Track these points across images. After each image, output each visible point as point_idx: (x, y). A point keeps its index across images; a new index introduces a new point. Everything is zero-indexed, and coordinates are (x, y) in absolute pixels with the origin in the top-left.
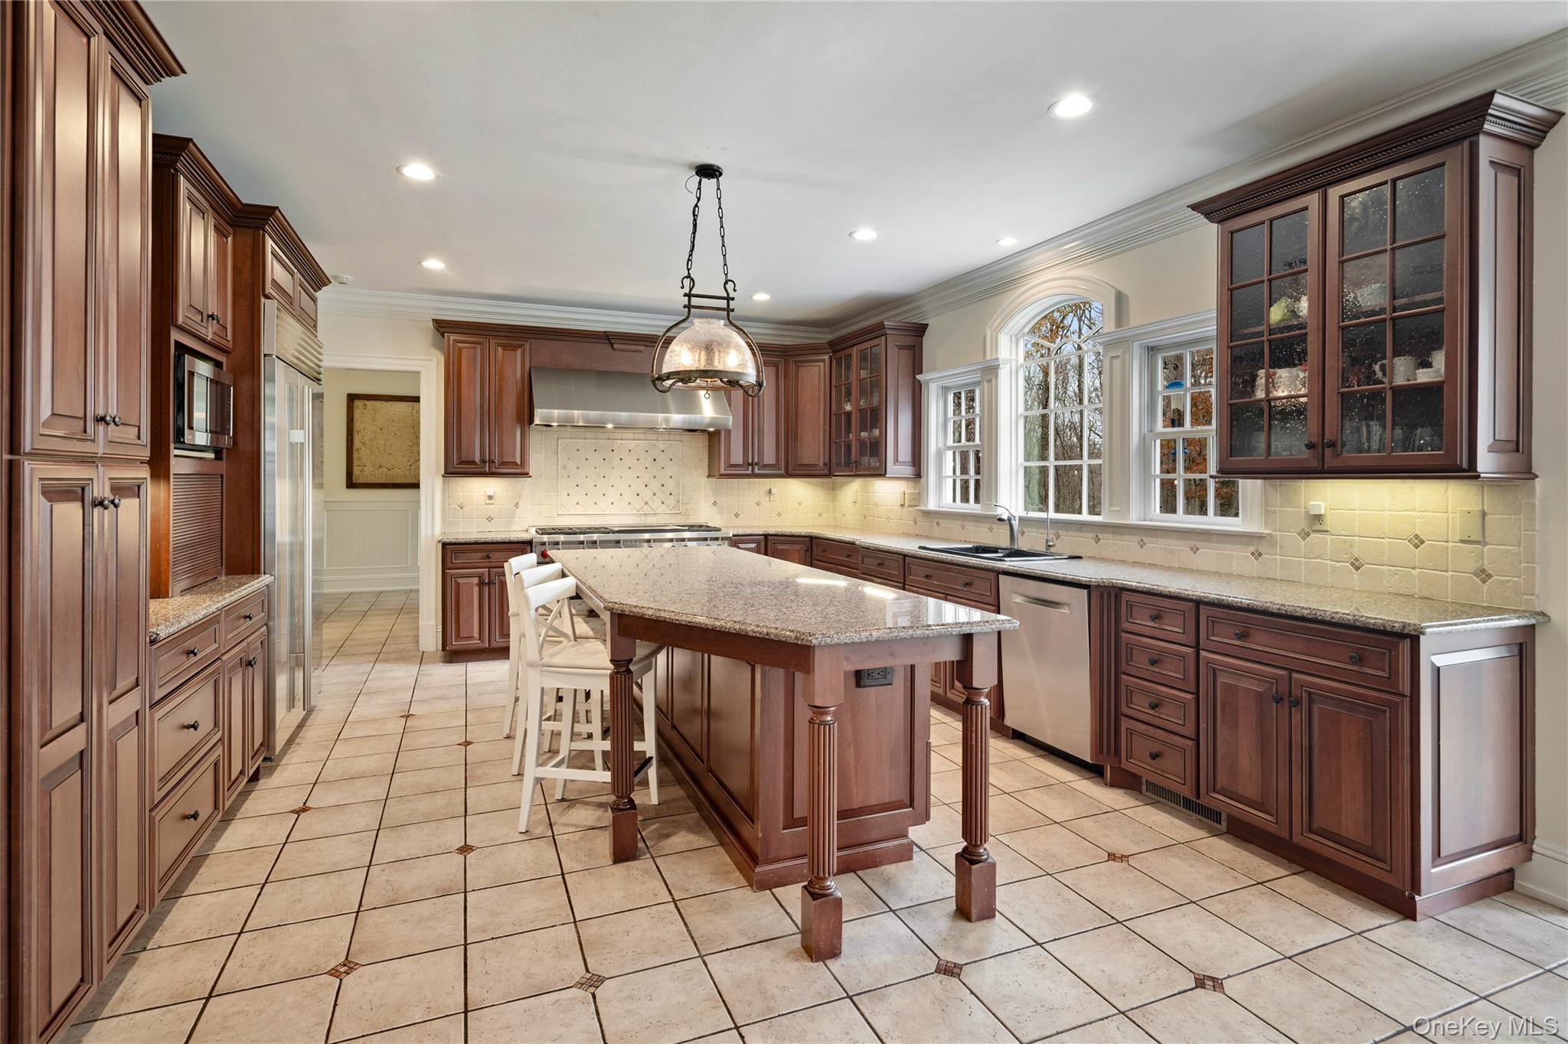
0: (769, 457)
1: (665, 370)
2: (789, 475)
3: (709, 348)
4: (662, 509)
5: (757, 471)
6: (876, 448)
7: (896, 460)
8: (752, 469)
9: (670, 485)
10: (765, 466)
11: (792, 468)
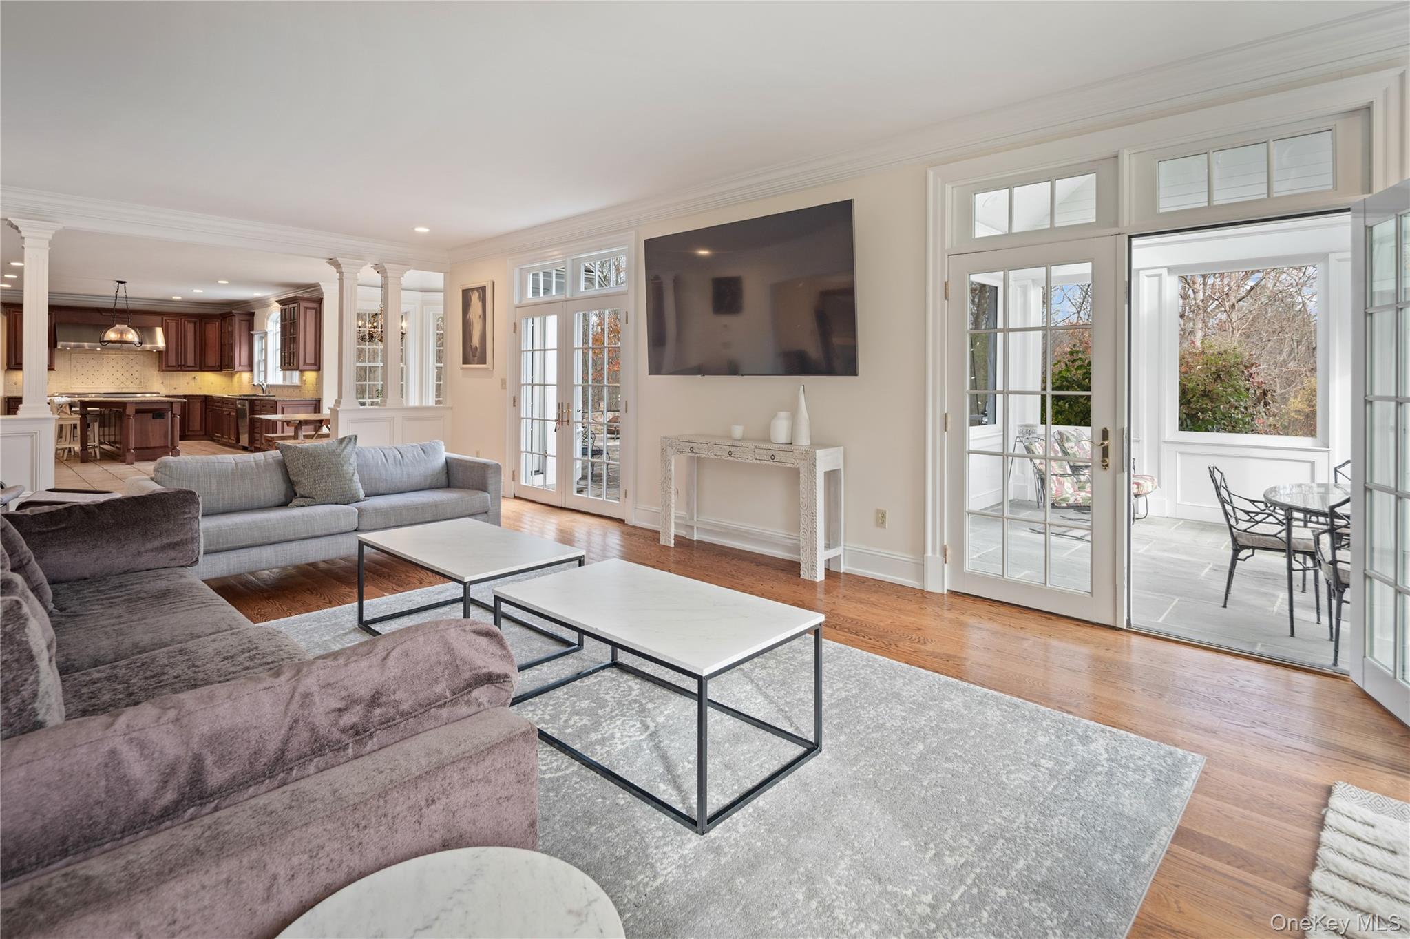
0: (190, 362)
1: (105, 339)
2: (201, 370)
3: (122, 333)
4: (131, 385)
5: (183, 368)
6: (232, 359)
7: (240, 365)
8: (181, 367)
9: (136, 374)
10: (188, 366)
11: (204, 368)
